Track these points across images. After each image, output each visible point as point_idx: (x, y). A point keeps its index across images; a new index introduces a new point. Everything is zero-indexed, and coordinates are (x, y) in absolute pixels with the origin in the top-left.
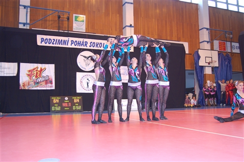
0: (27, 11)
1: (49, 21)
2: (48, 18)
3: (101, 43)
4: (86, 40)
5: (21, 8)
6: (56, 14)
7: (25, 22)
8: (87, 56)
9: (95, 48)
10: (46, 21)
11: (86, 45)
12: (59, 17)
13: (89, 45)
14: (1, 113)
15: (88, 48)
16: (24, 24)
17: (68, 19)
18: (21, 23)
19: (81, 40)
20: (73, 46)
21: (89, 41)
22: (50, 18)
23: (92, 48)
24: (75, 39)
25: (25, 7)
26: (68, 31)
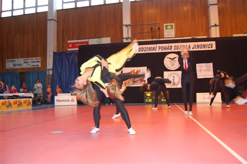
0: (128, 29)
1: (145, 33)
2: (144, 31)
3: (184, 46)
4: (170, 45)
5: (124, 27)
6: (150, 27)
7: (127, 37)
8: (172, 57)
9: (179, 50)
10: (143, 33)
11: (171, 48)
12: (152, 29)
13: (173, 48)
14: (111, 104)
15: (173, 51)
16: (127, 39)
17: (159, 29)
18: (125, 38)
19: (167, 45)
20: (161, 51)
21: (173, 45)
22: (146, 30)
23: (176, 50)
24: (161, 45)
25: (127, 26)
26: (159, 38)
